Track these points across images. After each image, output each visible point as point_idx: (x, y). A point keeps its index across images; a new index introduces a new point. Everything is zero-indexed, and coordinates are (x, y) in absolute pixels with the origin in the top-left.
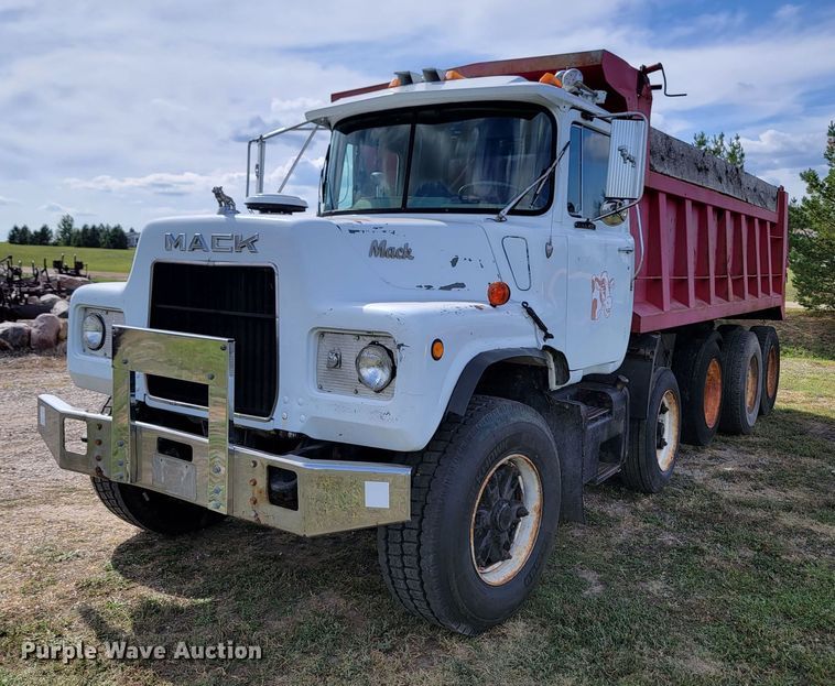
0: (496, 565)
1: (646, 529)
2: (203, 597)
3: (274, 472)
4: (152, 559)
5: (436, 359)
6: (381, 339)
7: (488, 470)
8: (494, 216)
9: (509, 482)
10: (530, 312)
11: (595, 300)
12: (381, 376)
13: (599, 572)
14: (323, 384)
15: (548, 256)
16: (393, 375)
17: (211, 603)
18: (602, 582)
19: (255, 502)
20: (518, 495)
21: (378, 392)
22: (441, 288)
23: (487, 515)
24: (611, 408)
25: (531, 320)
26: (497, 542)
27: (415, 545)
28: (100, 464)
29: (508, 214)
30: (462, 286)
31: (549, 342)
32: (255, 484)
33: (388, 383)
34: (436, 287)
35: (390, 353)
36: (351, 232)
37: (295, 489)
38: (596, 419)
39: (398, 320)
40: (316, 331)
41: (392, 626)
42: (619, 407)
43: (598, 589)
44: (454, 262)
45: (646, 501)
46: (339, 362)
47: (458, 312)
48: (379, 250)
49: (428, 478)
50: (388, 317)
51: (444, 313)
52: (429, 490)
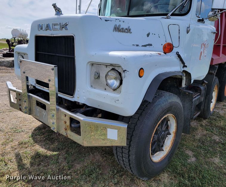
0: (158, 153)
1: (207, 133)
2: (55, 151)
3: (72, 120)
4: (44, 134)
5: (140, 77)
6: (116, 67)
7: (158, 122)
8: (165, 17)
9: (165, 123)
10: (179, 56)
11: (202, 52)
12: (116, 83)
13: (193, 151)
14: (93, 85)
15: (188, 32)
16: (121, 83)
17: (57, 154)
18: (195, 156)
19: (66, 130)
20: (167, 127)
21: (114, 90)
22: (142, 46)
23: (156, 136)
24: (200, 93)
25: (179, 59)
26: (159, 145)
27: (128, 151)
28: (21, 107)
29: (171, 15)
30: (151, 45)
31: (185, 69)
32: (66, 123)
33: (119, 87)
34: (140, 45)
35: (120, 74)
36: (106, 21)
37: (79, 127)
38: (195, 97)
39: (124, 59)
40: (90, 63)
41: (118, 172)
42: (203, 92)
43: (193, 159)
44: (148, 35)
45: (204, 121)
46: (99, 77)
47: (151, 56)
48: (117, 29)
49: (134, 125)
50: (119, 58)
51: (145, 56)
52: (134, 130)
